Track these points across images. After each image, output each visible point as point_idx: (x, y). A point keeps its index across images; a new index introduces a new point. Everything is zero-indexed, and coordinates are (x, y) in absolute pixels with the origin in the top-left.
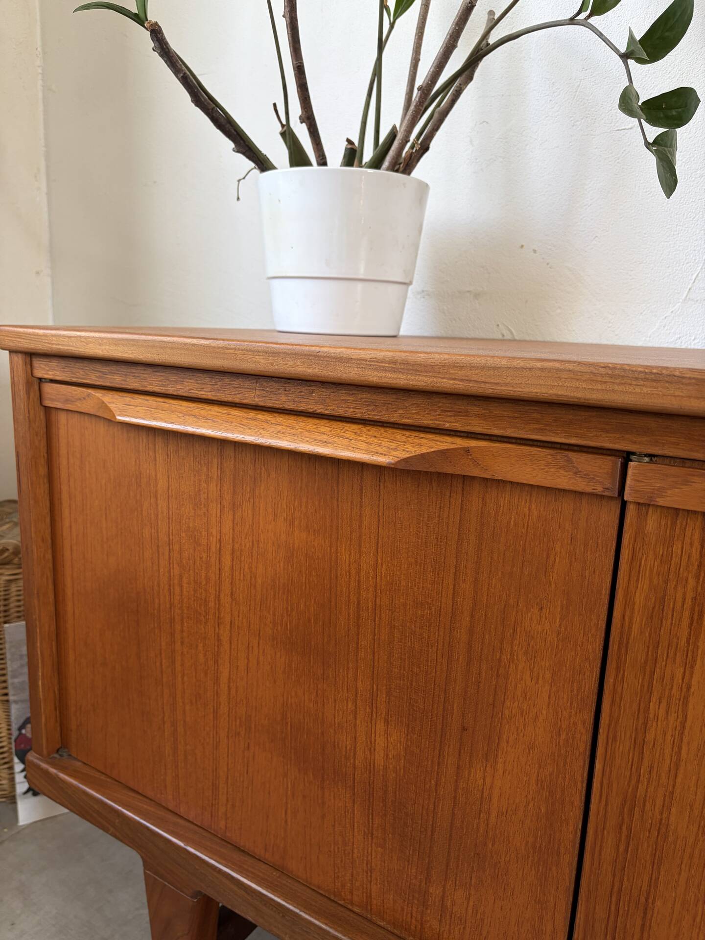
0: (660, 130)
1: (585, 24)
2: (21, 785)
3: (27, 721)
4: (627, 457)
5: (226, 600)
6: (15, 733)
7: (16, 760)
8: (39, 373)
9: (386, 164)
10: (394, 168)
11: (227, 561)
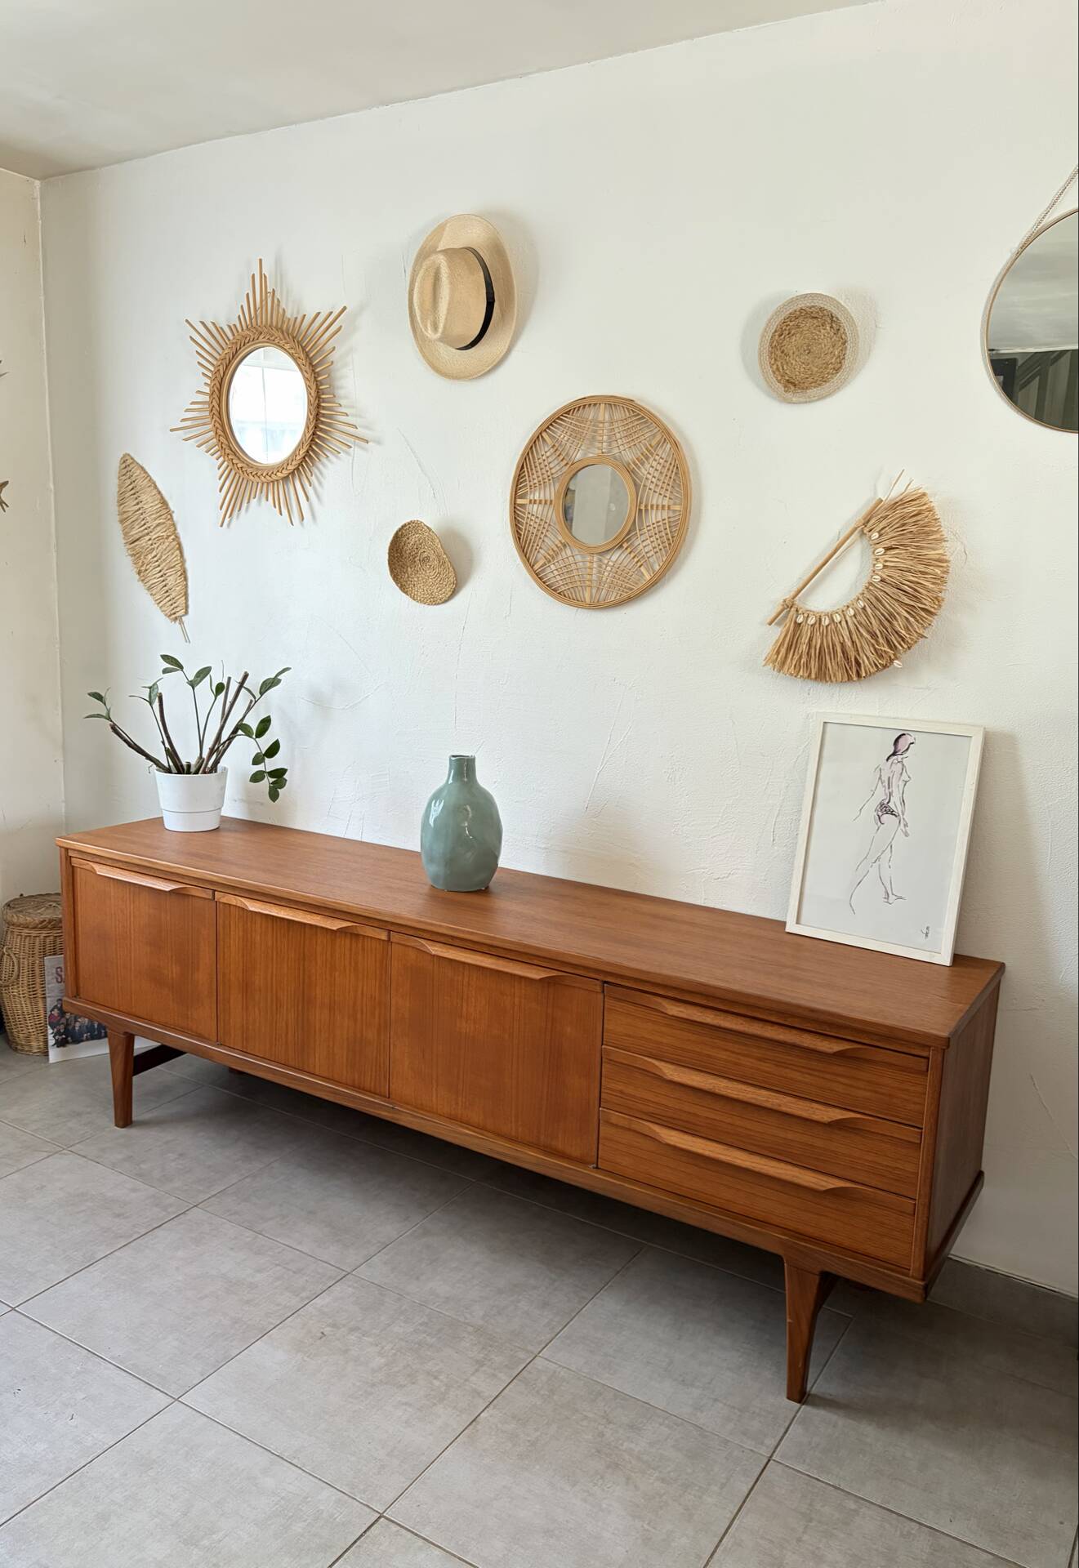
0: (274, 780)
1: (255, 739)
2: (51, 1041)
3: (56, 1007)
4: (215, 891)
5: (132, 932)
6: (49, 1013)
7: (49, 1027)
8: (70, 854)
9: (200, 772)
10: (204, 772)
11: (132, 919)
